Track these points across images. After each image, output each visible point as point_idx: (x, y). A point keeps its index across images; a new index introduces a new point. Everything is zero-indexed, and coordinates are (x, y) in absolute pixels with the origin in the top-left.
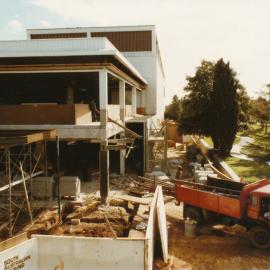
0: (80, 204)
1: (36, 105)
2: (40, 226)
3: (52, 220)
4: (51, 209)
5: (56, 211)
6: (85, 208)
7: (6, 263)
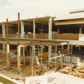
0: (79, 66)
1: (67, 34)
2: (65, 71)
3: (69, 70)
4: (69, 66)
5: (70, 67)
6: (80, 68)
7: (48, 78)
